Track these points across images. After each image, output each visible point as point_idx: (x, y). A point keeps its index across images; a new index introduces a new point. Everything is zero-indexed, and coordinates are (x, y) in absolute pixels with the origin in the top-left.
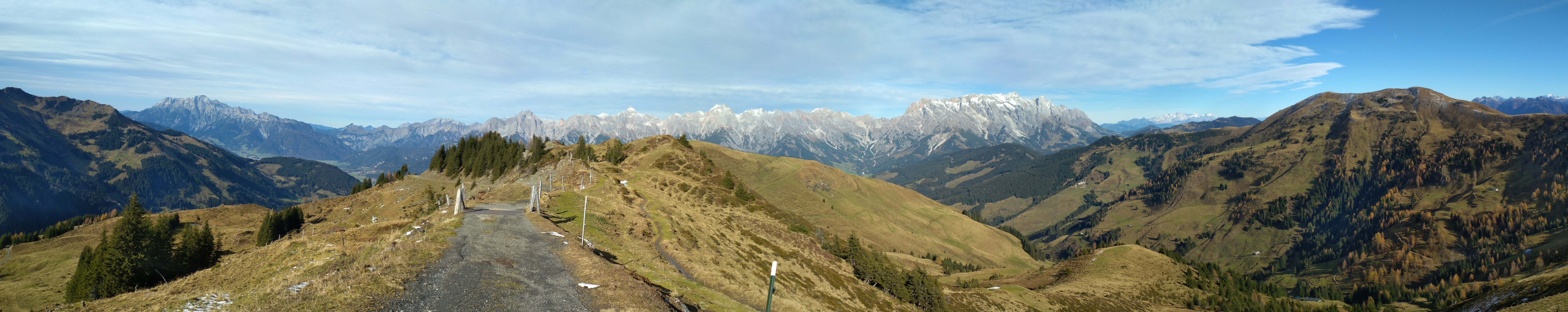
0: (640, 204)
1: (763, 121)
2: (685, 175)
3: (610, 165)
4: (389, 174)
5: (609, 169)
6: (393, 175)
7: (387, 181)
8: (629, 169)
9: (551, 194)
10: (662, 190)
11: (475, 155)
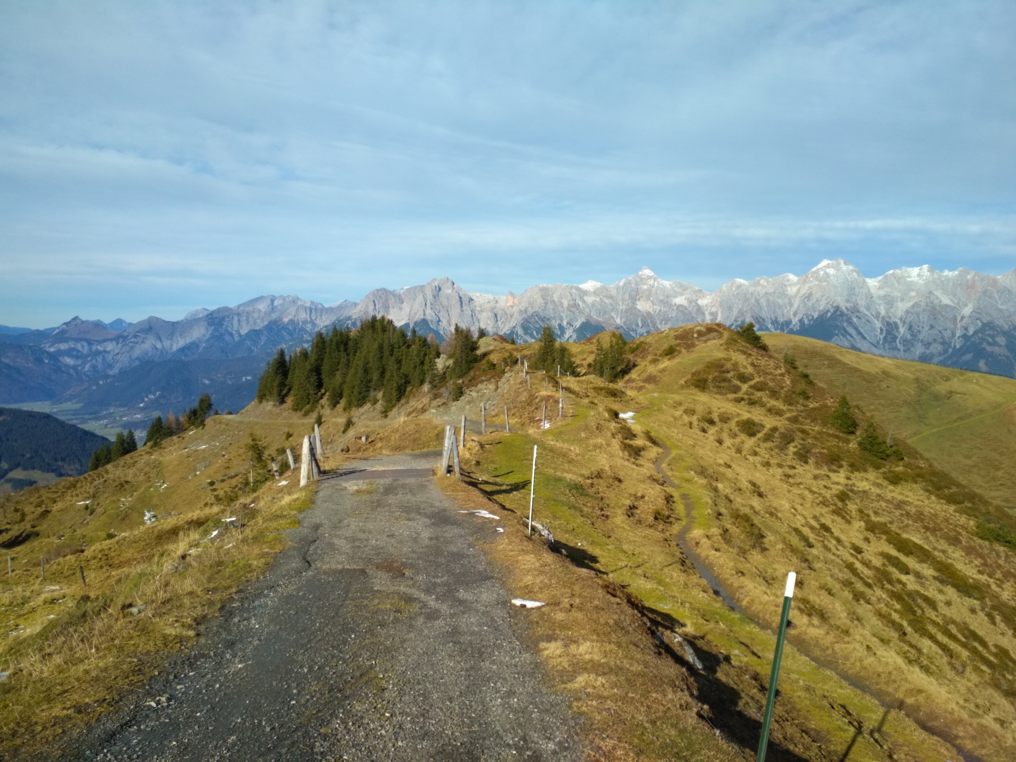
0: (657, 459)
1: (931, 292)
2: (752, 403)
3: (600, 382)
4: (172, 417)
5: (598, 389)
6: (182, 419)
7: (170, 433)
8: (640, 389)
9: (483, 439)
10: (704, 431)
11: (348, 365)
